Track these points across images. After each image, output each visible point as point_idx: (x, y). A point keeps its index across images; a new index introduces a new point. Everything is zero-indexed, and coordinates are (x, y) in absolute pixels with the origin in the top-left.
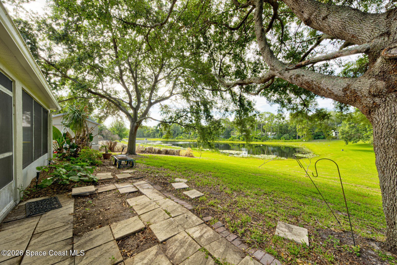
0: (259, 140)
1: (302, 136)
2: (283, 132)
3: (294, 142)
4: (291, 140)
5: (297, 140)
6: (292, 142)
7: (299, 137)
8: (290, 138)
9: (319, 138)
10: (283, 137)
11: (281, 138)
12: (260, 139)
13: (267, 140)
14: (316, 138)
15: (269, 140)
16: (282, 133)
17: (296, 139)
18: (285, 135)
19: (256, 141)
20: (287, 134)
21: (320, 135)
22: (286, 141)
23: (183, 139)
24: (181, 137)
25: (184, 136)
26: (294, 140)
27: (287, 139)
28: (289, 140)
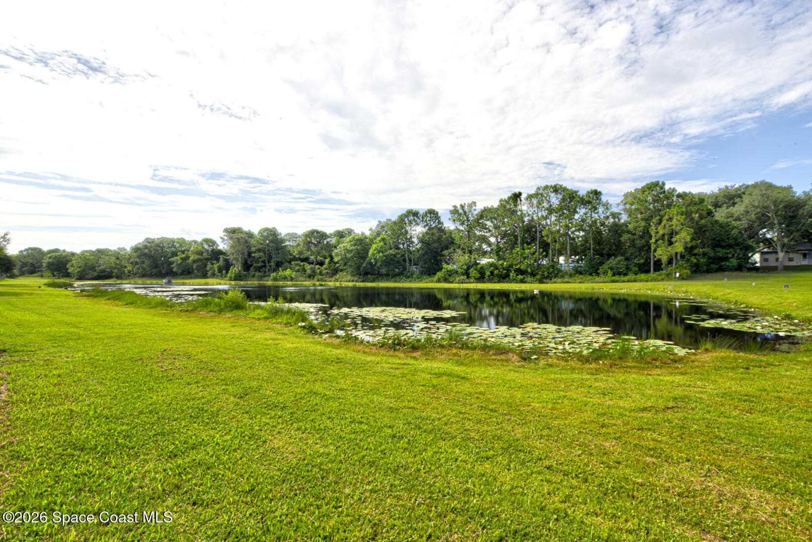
0: (529, 279)
1: (670, 262)
2: (604, 252)
3: (641, 281)
4: (631, 276)
5: (652, 275)
6: (635, 281)
7: (658, 266)
8: (628, 269)
9: (721, 269)
10: (605, 266)
11: (600, 271)
12: (533, 274)
13: (556, 276)
14: (714, 266)
15: (562, 277)
16: (602, 255)
17: (648, 271)
18: (613, 261)
19: (522, 281)
20: (619, 258)
21: (726, 259)
22: (616, 278)
23: (292, 279)
24: (288, 272)
25: (298, 271)
26: (643, 276)
27: (619, 274)
28: (625, 275)
